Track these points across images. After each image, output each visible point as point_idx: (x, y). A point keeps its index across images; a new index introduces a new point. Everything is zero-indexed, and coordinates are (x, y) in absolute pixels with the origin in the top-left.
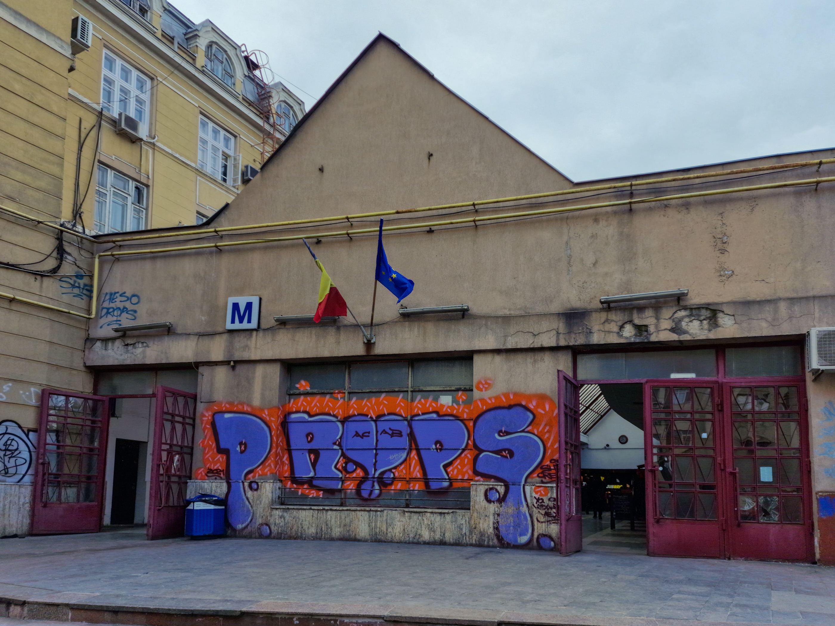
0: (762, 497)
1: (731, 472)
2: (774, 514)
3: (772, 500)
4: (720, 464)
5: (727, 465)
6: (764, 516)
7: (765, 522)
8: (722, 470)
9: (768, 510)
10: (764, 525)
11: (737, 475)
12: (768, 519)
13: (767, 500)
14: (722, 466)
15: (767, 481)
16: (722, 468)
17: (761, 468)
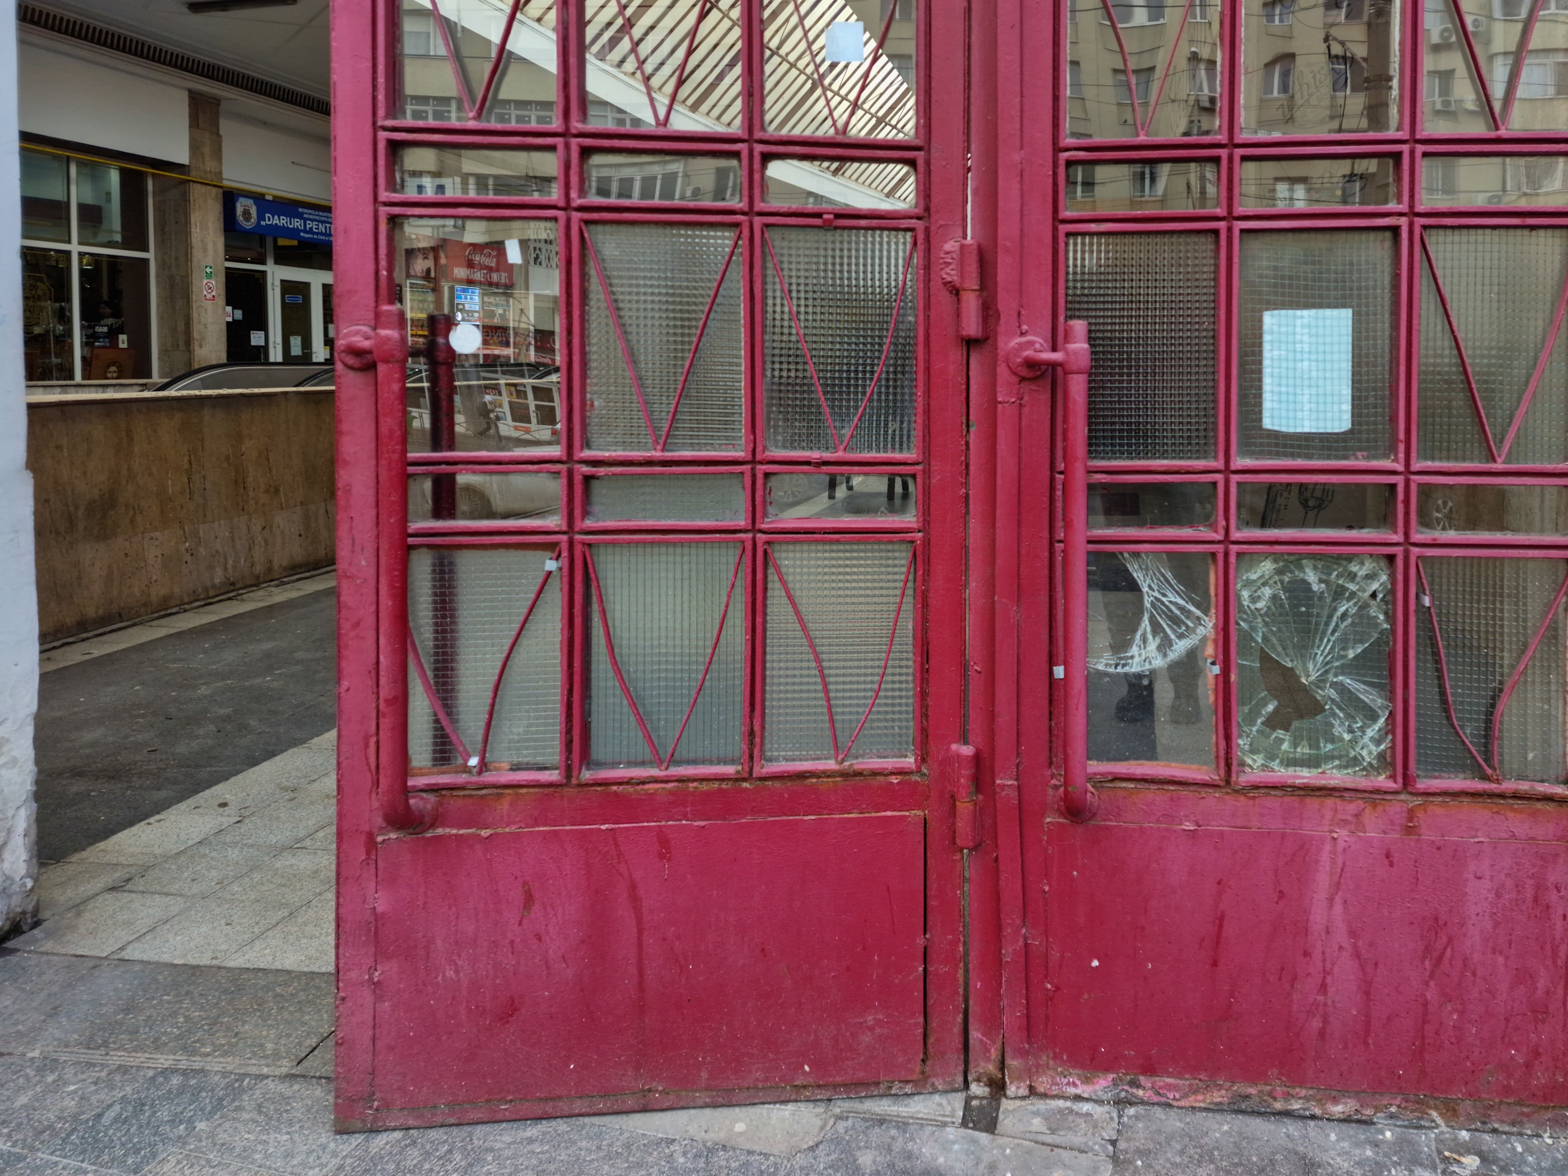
0: (1267, 567)
1: (1031, 364)
2: (1351, 702)
3: (1339, 593)
4: (956, 291)
5: (1006, 304)
6: (1273, 722)
7: (1281, 773)
8: (970, 343)
9: (1310, 673)
10: (1273, 802)
11: (1078, 387)
12: (1303, 750)
13: (1299, 591)
14: (971, 303)
15: (1307, 426)
16: (972, 327)
17: (1270, 319)
